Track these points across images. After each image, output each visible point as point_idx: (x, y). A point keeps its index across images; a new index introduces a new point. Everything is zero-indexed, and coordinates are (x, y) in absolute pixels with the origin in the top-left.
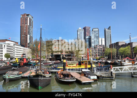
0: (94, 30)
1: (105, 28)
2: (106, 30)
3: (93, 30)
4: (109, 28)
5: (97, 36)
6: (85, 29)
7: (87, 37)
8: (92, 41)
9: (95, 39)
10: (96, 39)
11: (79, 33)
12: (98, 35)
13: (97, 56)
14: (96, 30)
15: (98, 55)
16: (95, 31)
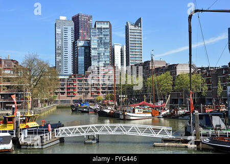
0: (97, 26)
1: (127, 23)
2: (130, 27)
3: (95, 26)
4: (138, 23)
5: (106, 41)
6: (76, 19)
7: (81, 43)
8: (93, 53)
9: (101, 49)
10: (103, 49)
11: (59, 31)
12: (108, 38)
13: (98, 93)
14: (104, 26)
15: (101, 90)
16: (101, 28)
